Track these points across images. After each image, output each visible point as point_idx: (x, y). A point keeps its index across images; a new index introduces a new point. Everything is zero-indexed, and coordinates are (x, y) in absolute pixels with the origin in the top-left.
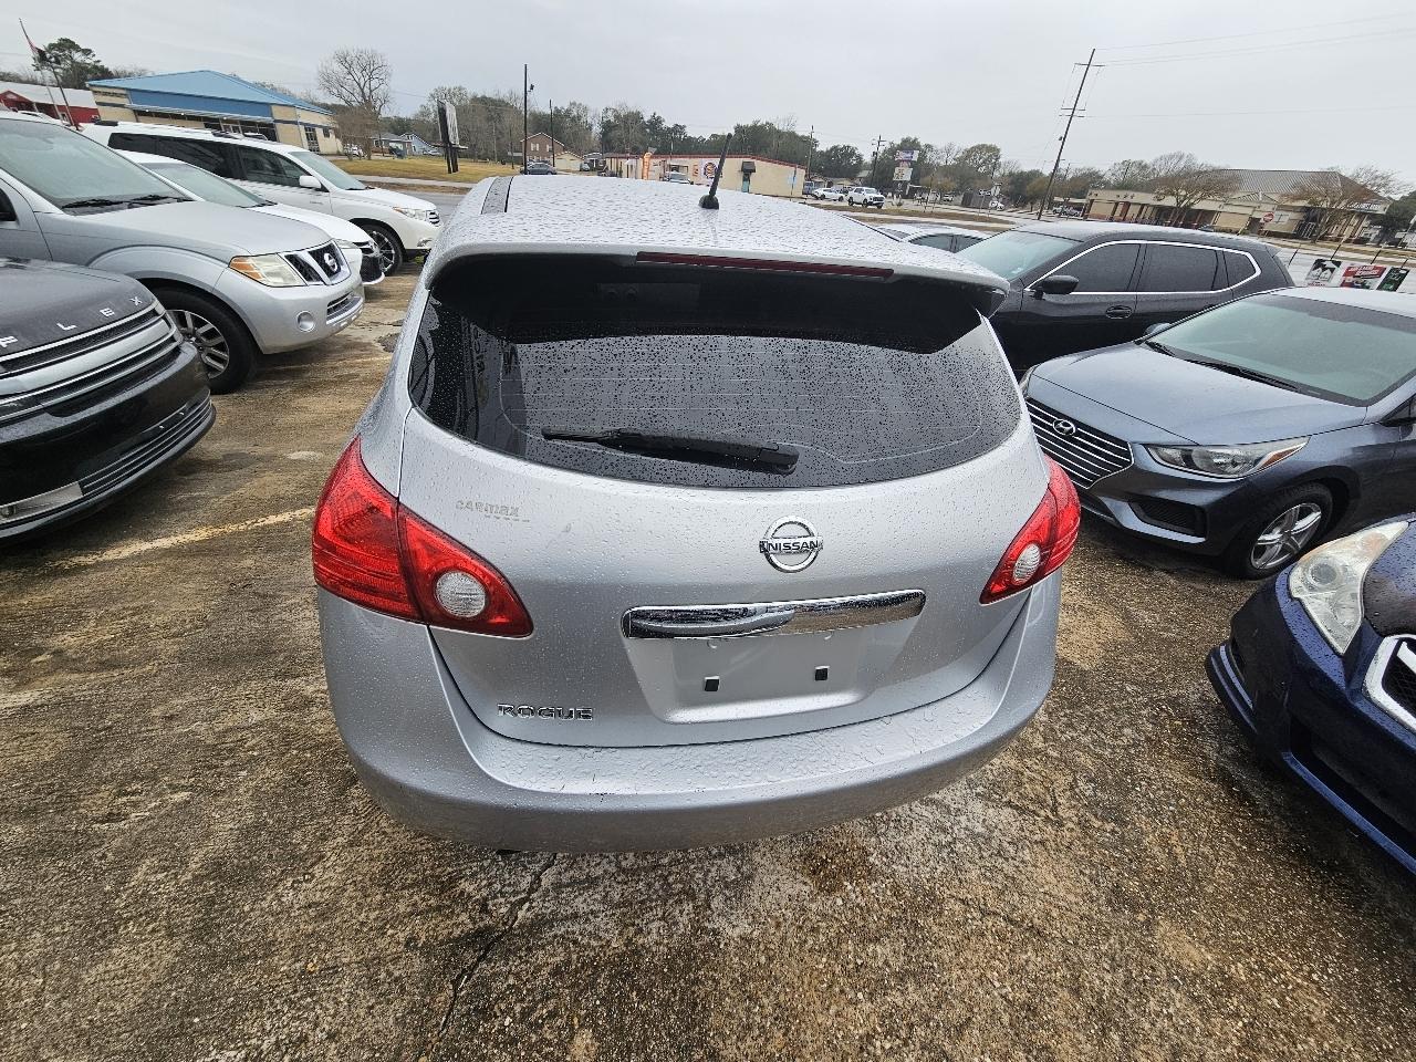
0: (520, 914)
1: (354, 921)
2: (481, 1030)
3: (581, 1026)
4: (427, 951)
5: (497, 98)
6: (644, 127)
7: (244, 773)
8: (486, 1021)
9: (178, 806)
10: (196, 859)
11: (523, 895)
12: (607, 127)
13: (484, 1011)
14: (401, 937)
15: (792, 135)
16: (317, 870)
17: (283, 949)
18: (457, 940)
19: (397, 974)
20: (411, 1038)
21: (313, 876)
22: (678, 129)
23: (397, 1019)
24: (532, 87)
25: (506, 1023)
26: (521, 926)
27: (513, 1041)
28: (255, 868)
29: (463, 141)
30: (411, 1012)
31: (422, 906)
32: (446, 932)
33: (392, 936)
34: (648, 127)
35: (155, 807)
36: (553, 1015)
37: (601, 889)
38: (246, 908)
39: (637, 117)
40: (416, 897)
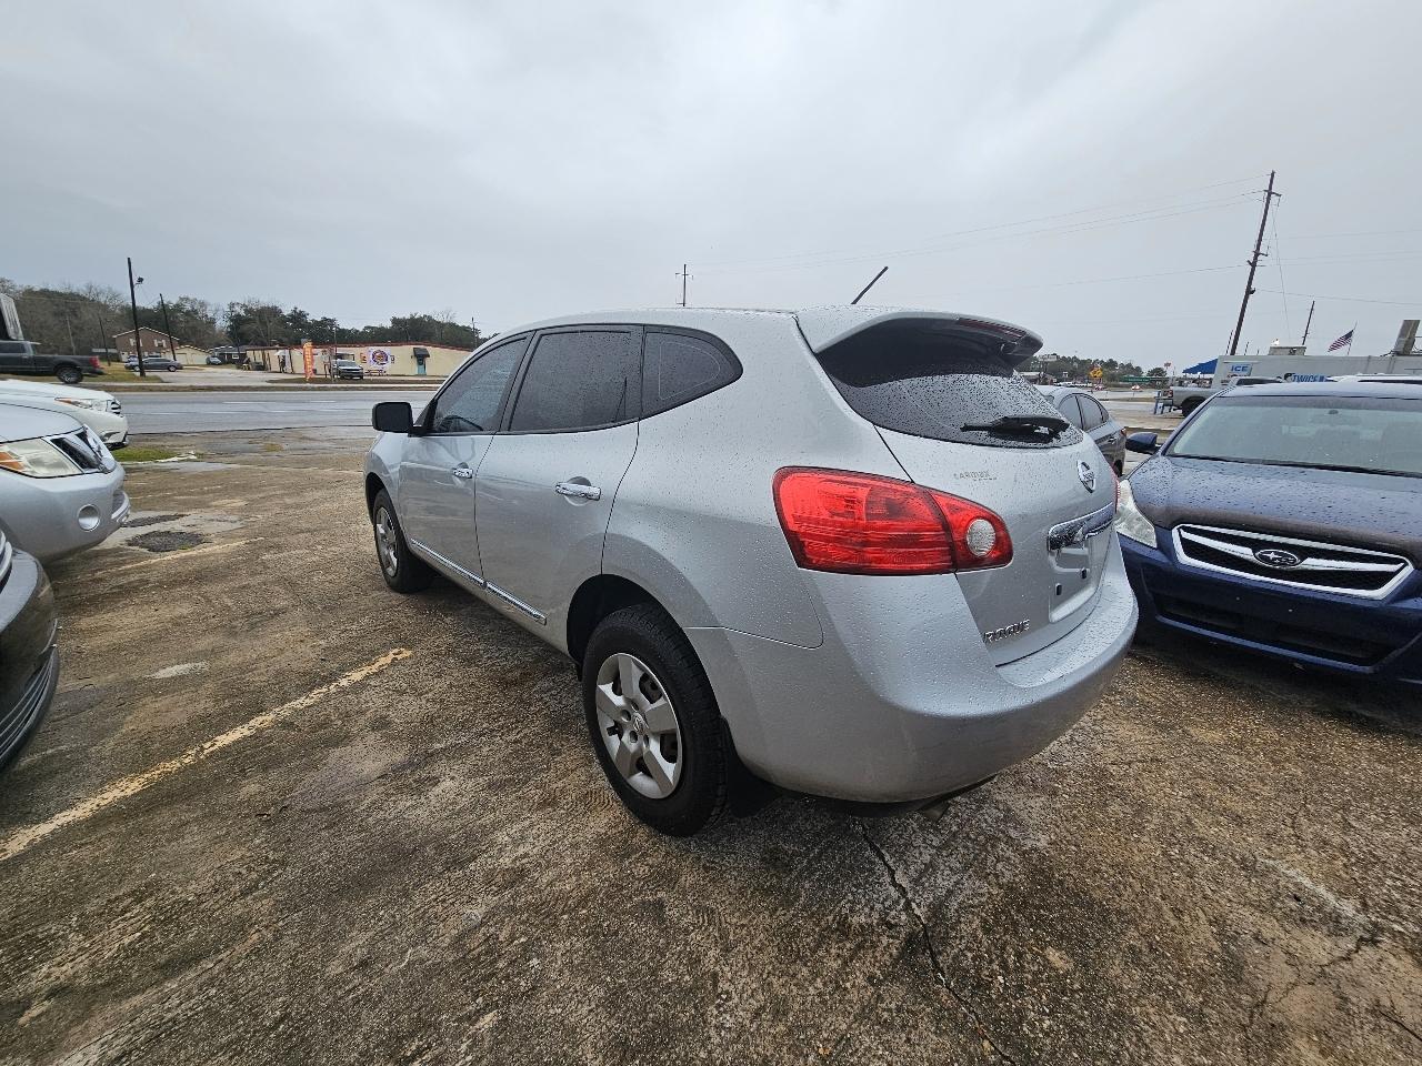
0: (917, 912)
1: (810, 998)
2: (994, 997)
3: (1042, 949)
4: (890, 977)
5: (69, 291)
6: (284, 320)
7: (535, 961)
8: (990, 989)
9: (495, 1029)
10: (590, 1056)
11: (903, 901)
12: (237, 321)
13: (979, 986)
14: (861, 981)
15: (453, 326)
16: (723, 985)
17: (782, 1058)
18: (901, 955)
19: (893, 1006)
20: (961, 1036)
21: (727, 992)
22: (326, 322)
23: (936, 1033)
24: (141, 280)
25: (1002, 981)
26: (928, 919)
27: (1021, 988)
28: (663, 1024)
29: (27, 337)
30: (938, 1021)
31: (846, 954)
32: (886, 957)
33: (853, 986)
34: (289, 320)
35: (470, 1047)
36: (1019, 955)
37: (942, 867)
38: (703, 1055)
39: (274, 311)
40: (833, 951)
